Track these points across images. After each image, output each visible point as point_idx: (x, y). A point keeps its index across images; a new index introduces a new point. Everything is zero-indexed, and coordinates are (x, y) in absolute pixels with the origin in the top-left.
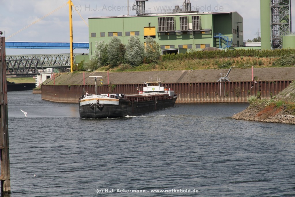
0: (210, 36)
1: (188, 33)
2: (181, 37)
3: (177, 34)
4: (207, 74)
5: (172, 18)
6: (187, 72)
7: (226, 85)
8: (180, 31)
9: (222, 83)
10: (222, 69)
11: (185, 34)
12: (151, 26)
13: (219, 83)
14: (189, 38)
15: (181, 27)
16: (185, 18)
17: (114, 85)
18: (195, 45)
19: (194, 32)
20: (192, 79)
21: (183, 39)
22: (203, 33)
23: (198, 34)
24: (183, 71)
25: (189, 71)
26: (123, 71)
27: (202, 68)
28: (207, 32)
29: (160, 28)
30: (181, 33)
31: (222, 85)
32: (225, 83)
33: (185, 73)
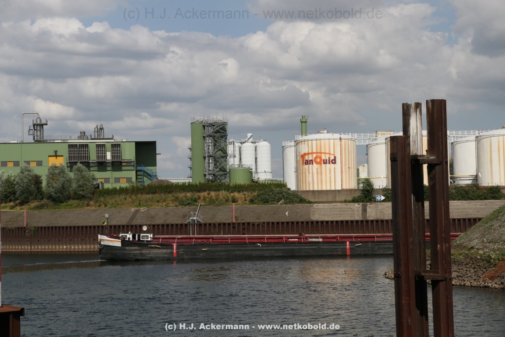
0: (132, 168)
1: (104, 164)
2: (96, 168)
3: (91, 165)
4: (168, 213)
5: (86, 146)
6: (139, 210)
7: (198, 228)
8: (95, 161)
9: (193, 225)
10: (187, 207)
11: (102, 165)
12: (58, 154)
13: (188, 225)
14: (106, 170)
15: (98, 157)
16: (103, 146)
17: (35, 227)
18: (114, 179)
19: (113, 163)
20: (148, 219)
21: (99, 170)
22: (123, 164)
23: (117, 165)
24: (133, 210)
25: (142, 209)
26: (41, 209)
27: (158, 206)
28: (129, 163)
29: (70, 158)
30: (96, 164)
31: (193, 228)
32: (197, 224)
33: (137, 212)
